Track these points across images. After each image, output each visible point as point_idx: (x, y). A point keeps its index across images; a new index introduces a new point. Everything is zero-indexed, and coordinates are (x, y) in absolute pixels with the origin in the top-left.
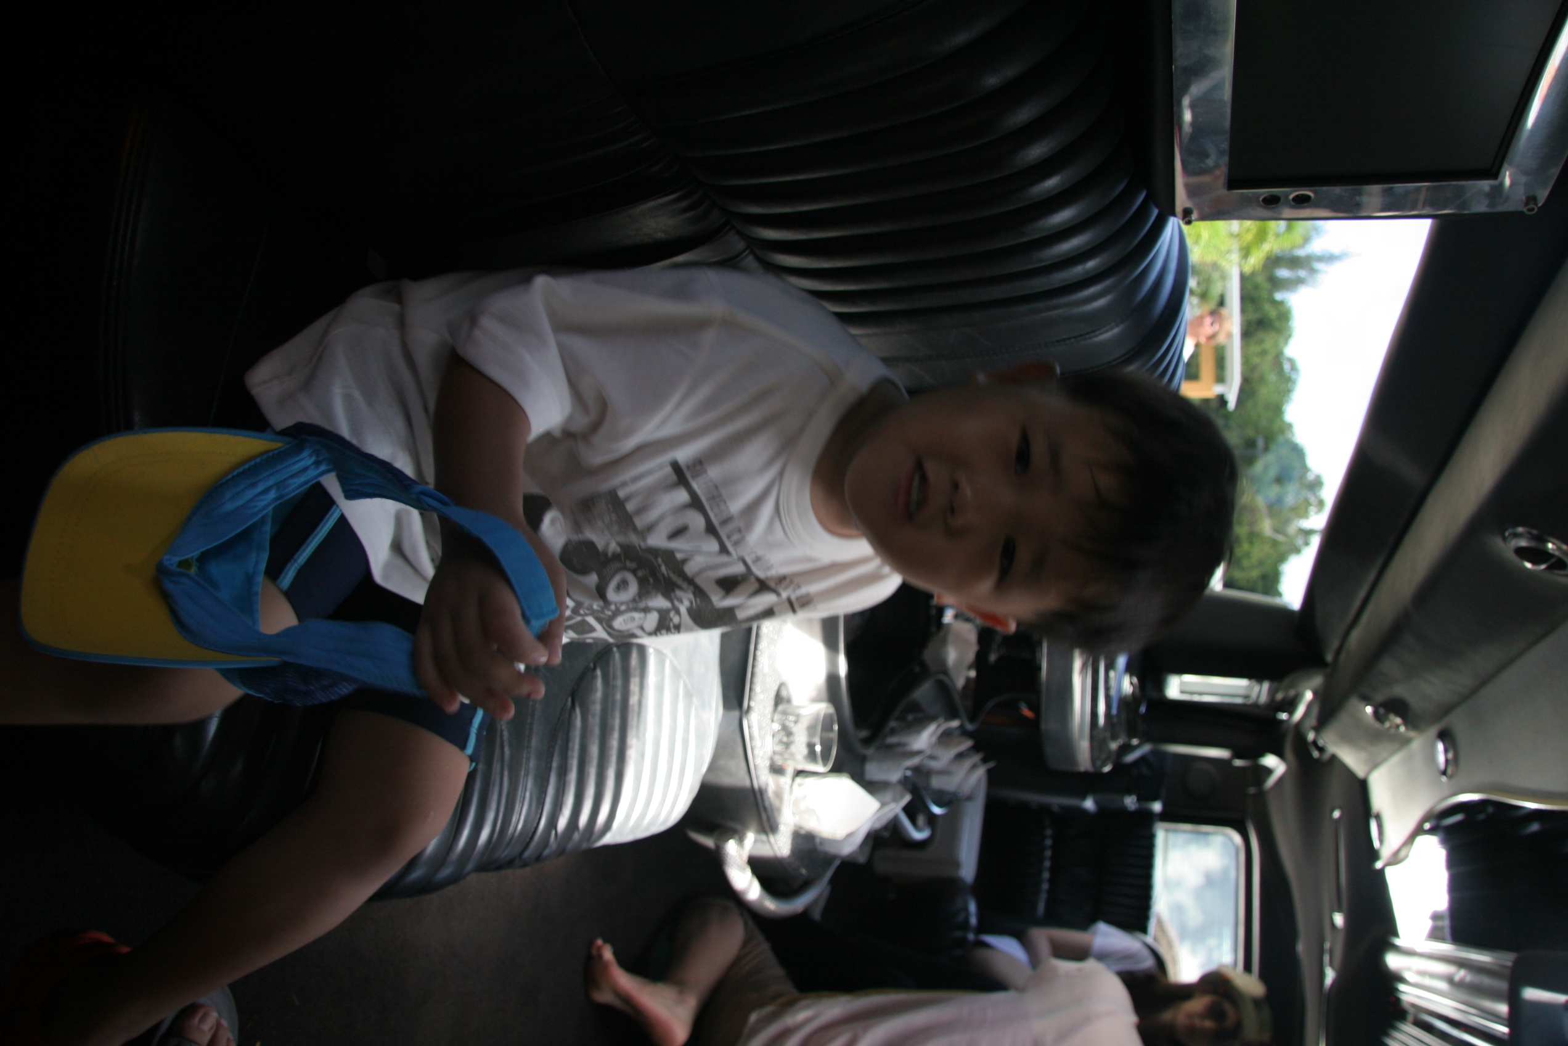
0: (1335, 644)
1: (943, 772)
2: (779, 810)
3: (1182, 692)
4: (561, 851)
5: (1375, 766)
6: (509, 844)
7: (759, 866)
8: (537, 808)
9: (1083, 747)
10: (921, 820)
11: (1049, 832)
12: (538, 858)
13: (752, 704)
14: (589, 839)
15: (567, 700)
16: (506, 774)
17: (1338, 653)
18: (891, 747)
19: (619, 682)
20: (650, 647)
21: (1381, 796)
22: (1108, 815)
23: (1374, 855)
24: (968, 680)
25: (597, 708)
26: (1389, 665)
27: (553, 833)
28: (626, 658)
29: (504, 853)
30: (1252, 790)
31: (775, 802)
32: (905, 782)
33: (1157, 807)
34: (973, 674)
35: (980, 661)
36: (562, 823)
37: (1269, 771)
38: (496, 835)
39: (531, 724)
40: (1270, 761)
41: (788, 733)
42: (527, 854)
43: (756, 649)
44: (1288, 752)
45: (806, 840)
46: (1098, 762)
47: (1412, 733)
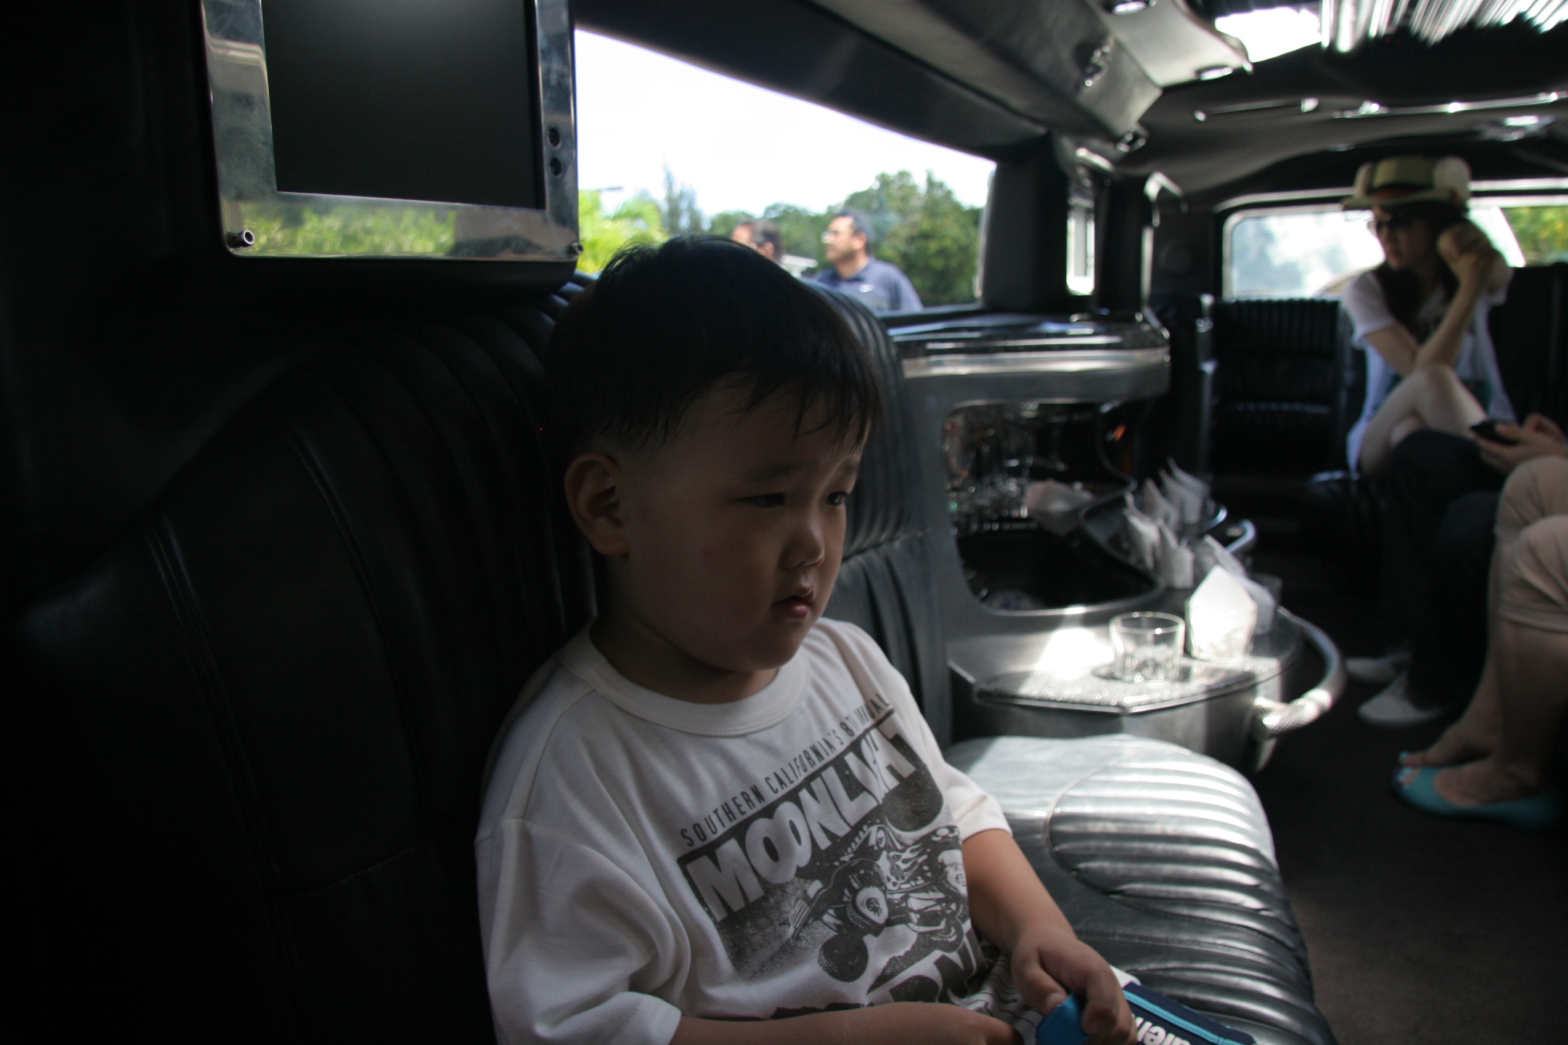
1: (1182, 509)
2: (1229, 672)
3: (1086, 274)
4: (1285, 905)
5: (1146, 79)
6: (1278, 963)
7: (1292, 691)
8: (1235, 931)
9: (1141, 357)
10: (1233, 532)
11: (1240, 407)
12: (1294, 930)
13: (1114, 702)
14: (1270, 874)
15: (1113, 900)
16: (1197, 965)
17: (1035, 121)
18: (1156, 562)
19: (1093, 844)
20: (1054, 811)
21: (1178, 71)
22: (1219, 348)
23: (1239, 74)
24: (1085, 488)
25: (1121, 867)
26: (1042, 62)
27: (1264, 913)
28: (1066, 837)
29: (1291, 970)
30: (1184, 208)
31: (1220, 676)
32: (1192, 545)
33: (1207, 300)
34: (1078, 486)
35: (1066, 478)
36: (1252, 903)
37: (1163, 191)
38: (1269, 978)
39: (1140, 938)
40: (1152, 188)
41: (1141, 667)
42: (1290, 943)
43: (1055, 701)
44: (1141, 171)
45: (1260, 643)
46: (1159, 341)
47: (1111, 41)
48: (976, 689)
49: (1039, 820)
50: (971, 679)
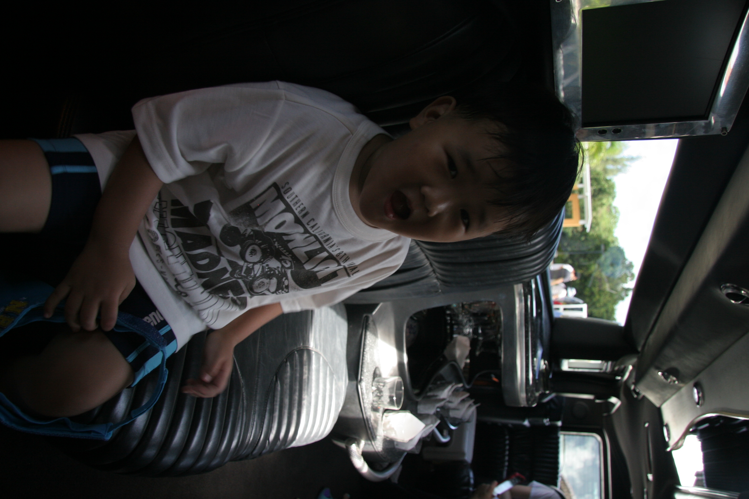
0: (642, 342)
1: (454, 409)
2: (376, 429)
3: (569, 368)
4: (271, 451)
5: (664, 401)
6: (246, 447)
7: (367, 456)
8: (260, 430)
9: (523, 395)
10: (445, 432)
11: (507, 437)
12: (260, 454)
13: (362, 377)
14: (285, 445)
15: (273, 377)
16: (245, 413)
17: (644, 346)
18: (430, 397)
19: (298, 368)
20: (313, 351)
21: (668, 416)
22: (536, 428)
23: (666, 445)
24: (466, 364)
25: (288, 381)
26: (668, 352)
27: (267, 442)
28: (301, 356)
29: (244, 452)
30: (605, 414)
31: (375, 425)
32: (437, 414)
33: (559, 423)
34: (468, 361)
35: (471, 355)
36: (272, 437)
37: (613, 405)
38: (240, 443)
40: (613, 400)
41: (379, 390)
42: (255, 452)
43: (364, 351)
44: (622, 395)
45: (389, 443)
46: (530, 402)
47: (681, 385)
48: (369, 315)
49: (309, 345)
50: (374, 313)
